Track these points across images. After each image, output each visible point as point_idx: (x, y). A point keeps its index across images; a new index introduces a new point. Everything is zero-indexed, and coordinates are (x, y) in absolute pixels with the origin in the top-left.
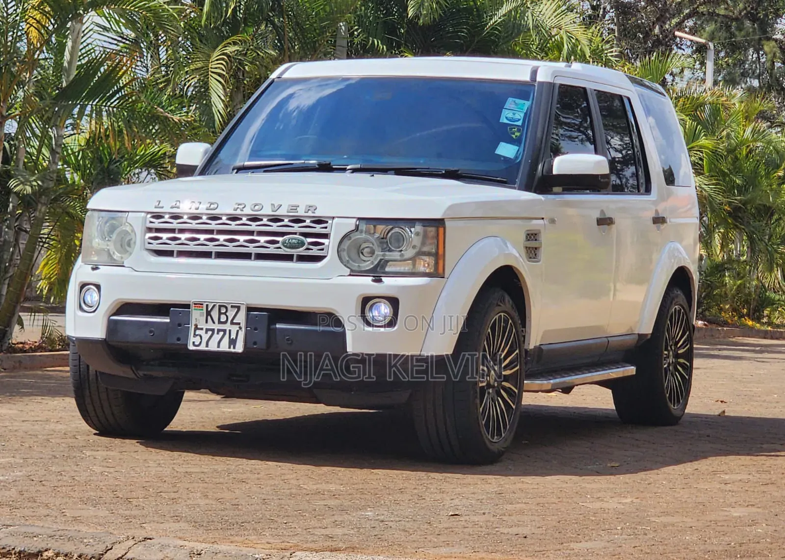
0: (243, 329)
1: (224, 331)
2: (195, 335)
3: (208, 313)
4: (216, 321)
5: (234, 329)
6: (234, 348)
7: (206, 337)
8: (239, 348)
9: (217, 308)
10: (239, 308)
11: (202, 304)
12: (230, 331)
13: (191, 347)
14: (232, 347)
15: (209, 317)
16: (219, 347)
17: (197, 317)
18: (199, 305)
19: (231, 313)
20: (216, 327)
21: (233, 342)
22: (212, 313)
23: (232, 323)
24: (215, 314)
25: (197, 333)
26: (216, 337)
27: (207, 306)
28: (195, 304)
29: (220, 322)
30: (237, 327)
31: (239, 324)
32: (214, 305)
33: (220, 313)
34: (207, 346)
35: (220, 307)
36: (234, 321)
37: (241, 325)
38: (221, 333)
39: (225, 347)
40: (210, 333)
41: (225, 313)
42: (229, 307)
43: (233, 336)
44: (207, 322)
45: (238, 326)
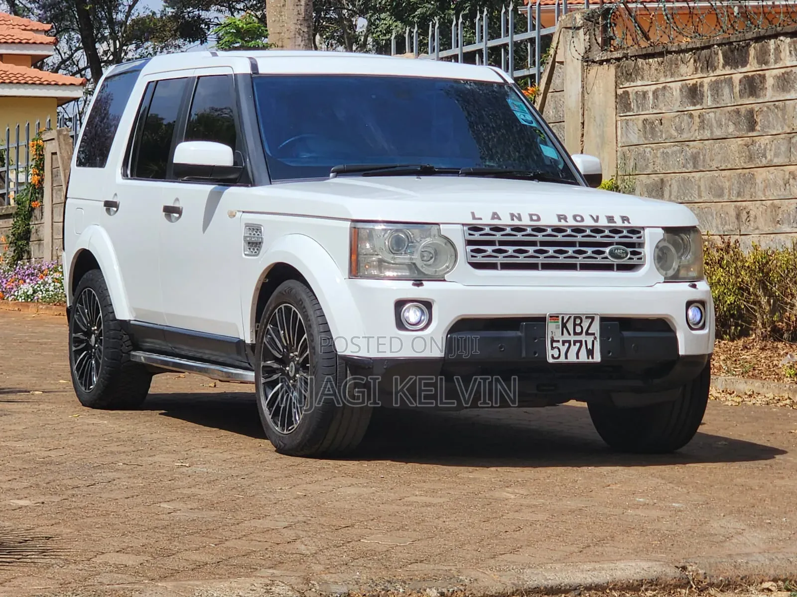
0: (598, 340)
1: (581, 342)
2: (553, 348)
3: (564, 325)
4: (572, 332)
5: (590, 339)
6: (593, 358)
7: (563, 349)
8: (597, 358)
9: (572, 320)
10: (593, 319)
11: (558, 317)
12: (586, 342)
13: (550, 360)
14: (590, 357)
15: (564, 329)
16: (578, 357)
17: (553, 330)
18: (554, 317)
19: (585, 325)
20: (572, 338)
21: (590, 353)
22: (567, 325)
23: (587, 333)
24: (570, 326)
25: (554, 346)
26: (574, 349)
27: (563, 318)
28: (551, 317)
29: (575, 333)
30: (592, 338)
31: (593, 334)
32: (570, 317)
33: (575, 325)
34: (566, 358)
35: (575, 318)
36: (589, 332)
37: (596, 335)
38: (578, 345)
39: (583, 358)
40: (567, 345)
41: (580, 325)
42: (584, 318)
43: (590, 346)
44: (562, 334)
45: (593, 336)
